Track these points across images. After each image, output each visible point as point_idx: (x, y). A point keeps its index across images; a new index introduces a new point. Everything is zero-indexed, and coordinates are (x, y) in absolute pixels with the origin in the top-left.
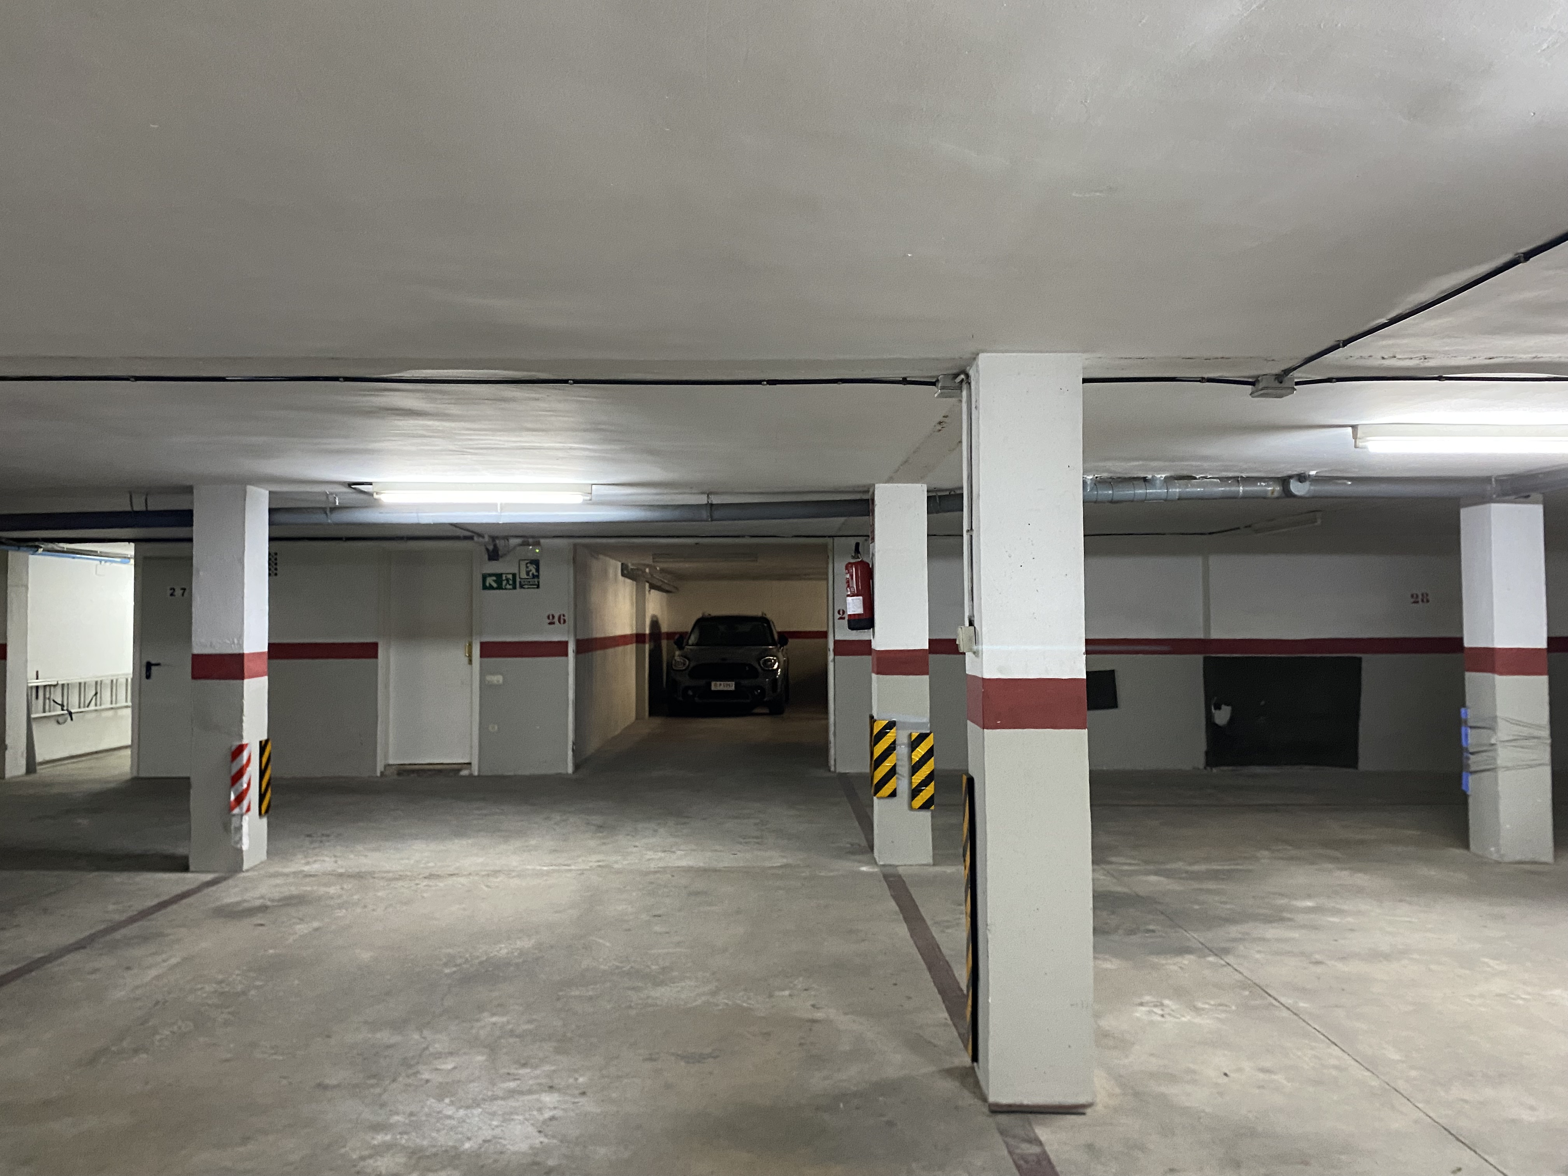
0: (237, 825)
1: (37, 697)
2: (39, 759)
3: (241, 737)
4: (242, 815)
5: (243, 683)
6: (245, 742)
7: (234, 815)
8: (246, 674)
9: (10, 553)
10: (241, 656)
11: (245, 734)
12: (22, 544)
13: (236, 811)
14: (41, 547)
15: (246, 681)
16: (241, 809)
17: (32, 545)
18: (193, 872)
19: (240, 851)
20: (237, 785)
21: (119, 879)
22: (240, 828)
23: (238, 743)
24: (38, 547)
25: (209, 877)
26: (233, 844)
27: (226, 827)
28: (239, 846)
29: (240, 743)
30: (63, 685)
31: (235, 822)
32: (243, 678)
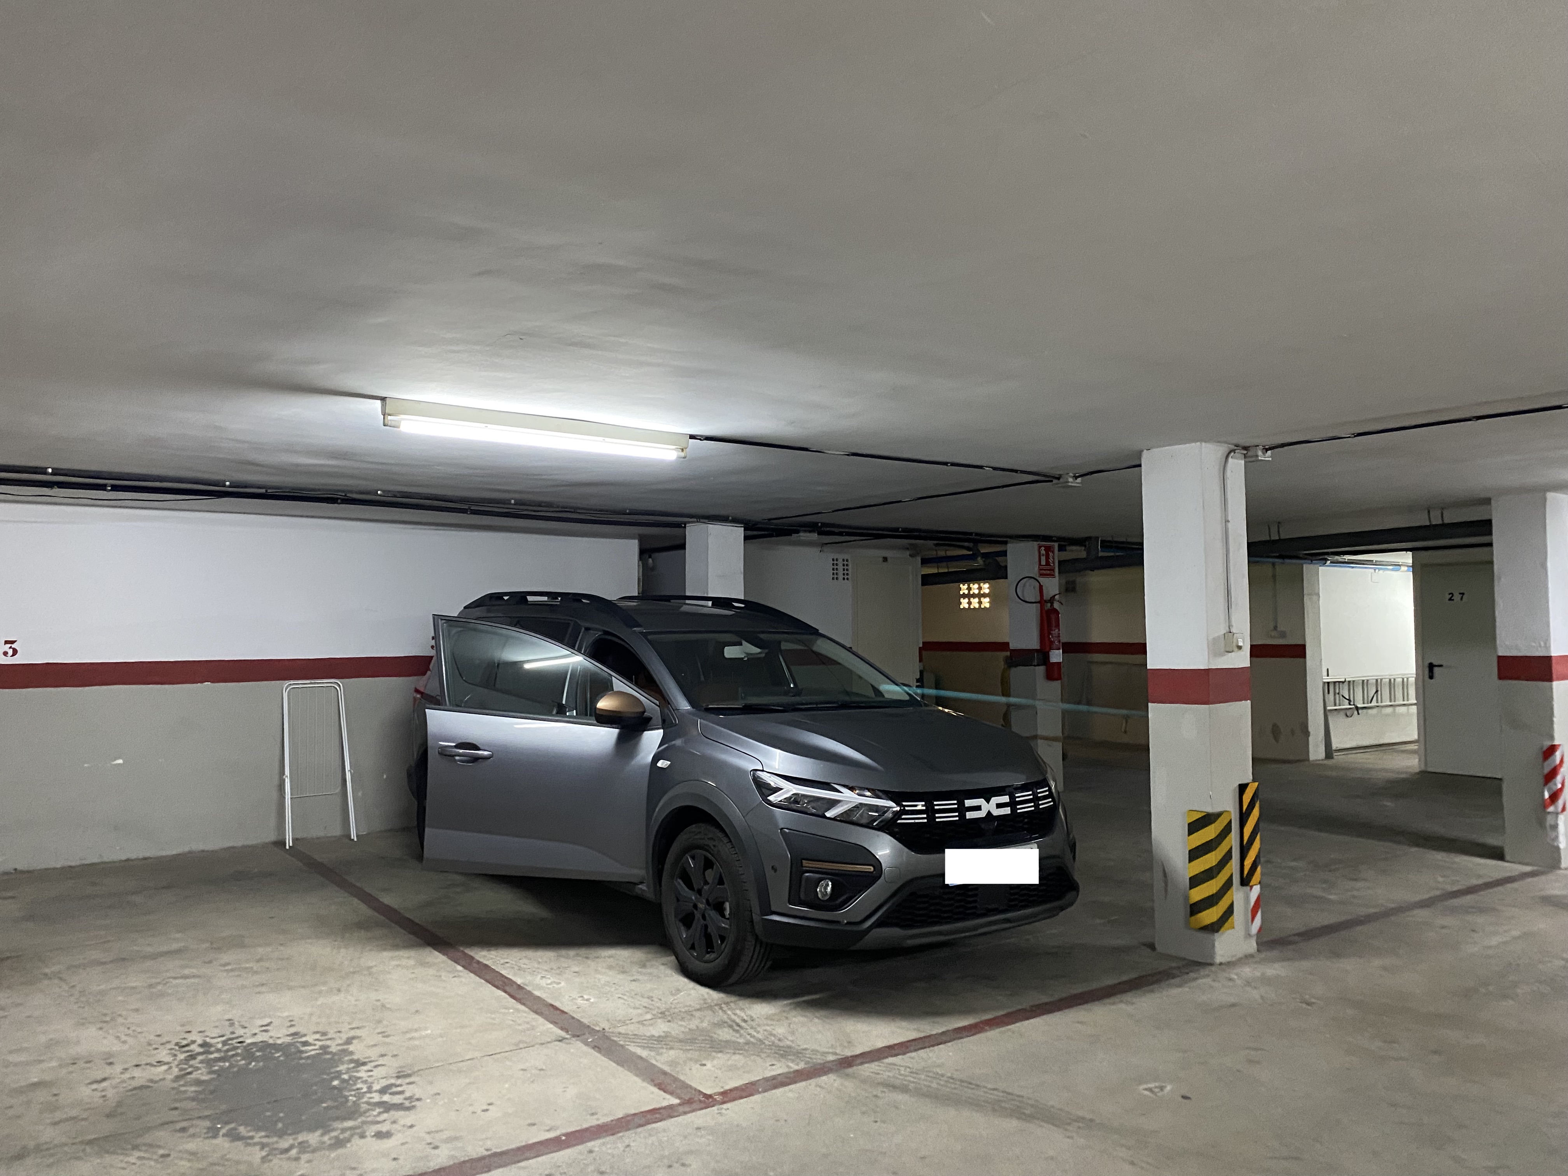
0: (1553, 823)
1: (1329, 692)
2: (1334, 747)
3: (1552, 737)
4: (1557, 814)
5: (1551, 685)
6: (1556, 743)
7: (1549, 813)
8: (1554, 676)
9: (1305, 566)
10: (1549, 658)
11: (1557, 735)
12: (1314, 558)
13: (1551, 809)
14: (1328, 560)
15: (1555, 684)
16: (1556, 807)
17: (1321, 558)
18: (1508, 862)
19: (1558, 849)
20: (1551, 784)
21: (1440, 857)
22: (1555, 827)
23: (1549, 743)
24: (1326, 560)
25: (1528, 869)
26: (1548, 840)
27: (1541, 823)
28: (1556, 844)
29: (1550, 744)
30: (1349, 682)
31: (1550, 820)
32: (1550, 680)
